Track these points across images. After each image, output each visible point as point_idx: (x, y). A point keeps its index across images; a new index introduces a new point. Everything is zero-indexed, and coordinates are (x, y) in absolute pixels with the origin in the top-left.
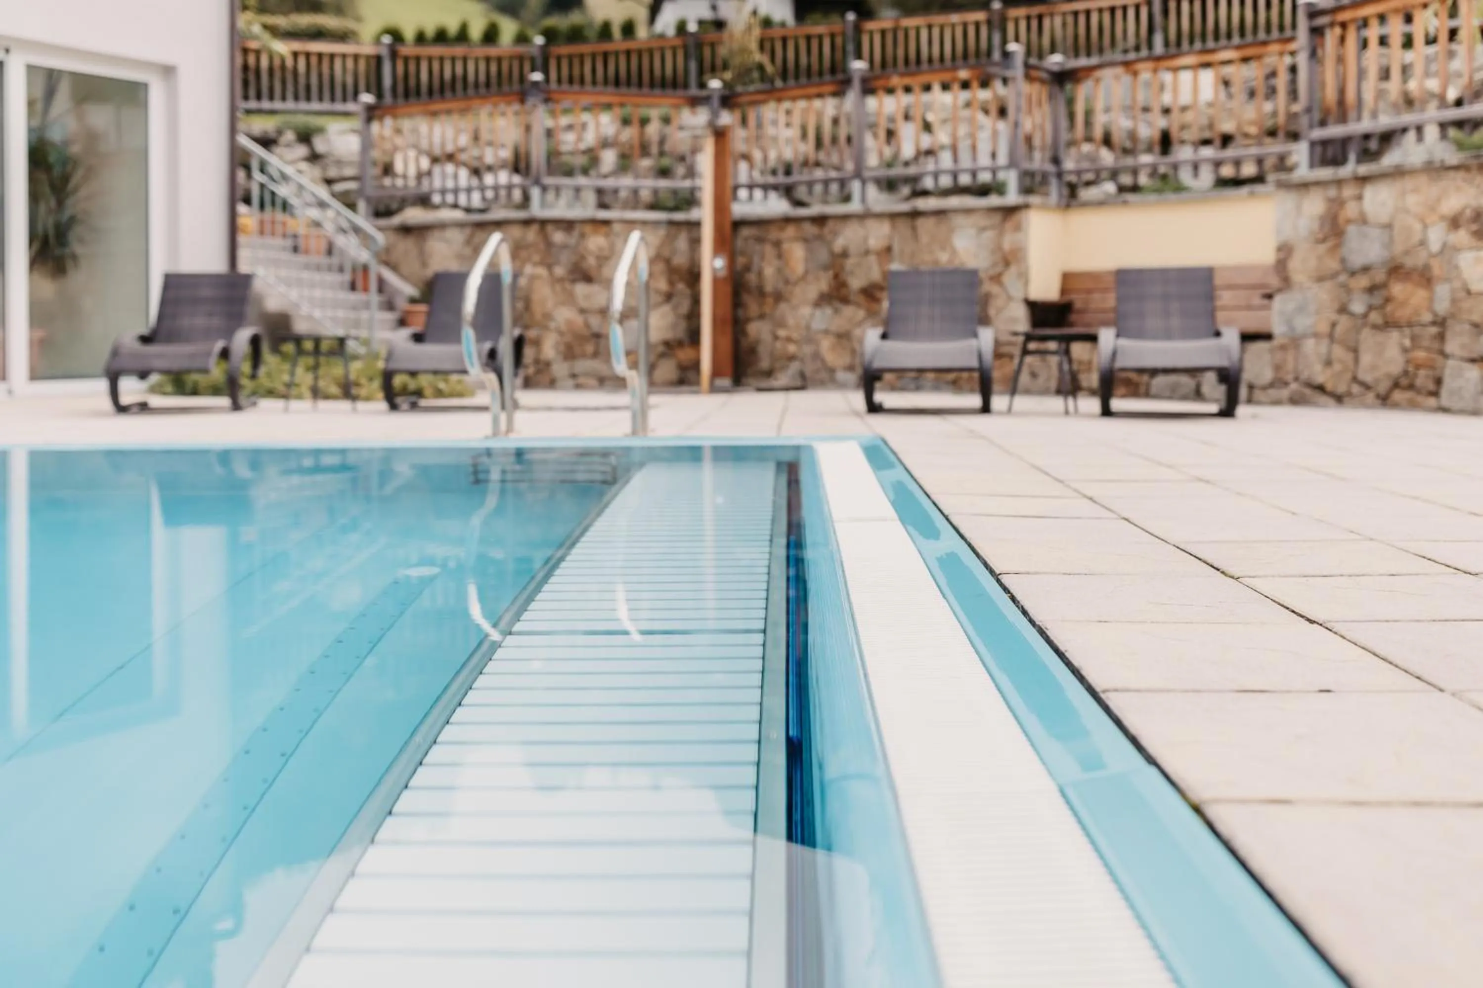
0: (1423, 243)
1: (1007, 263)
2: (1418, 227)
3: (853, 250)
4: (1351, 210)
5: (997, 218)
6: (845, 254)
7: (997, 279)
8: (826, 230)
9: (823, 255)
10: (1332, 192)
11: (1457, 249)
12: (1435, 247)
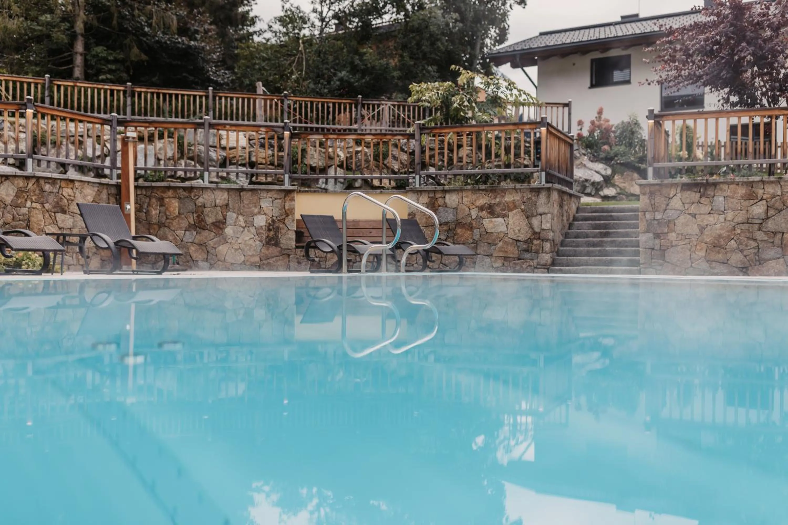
0: (469, 215)
1: (287, 215)
2: (467, 209)
3: (208, 205)
4: (440, 201)
5: (282, 195)
6: (204, 206)
7: (283, 221)
8: (192, 195)
9: (191, 206)
10: (432, 195)
11: (483, 218)
12: (474, 217)
